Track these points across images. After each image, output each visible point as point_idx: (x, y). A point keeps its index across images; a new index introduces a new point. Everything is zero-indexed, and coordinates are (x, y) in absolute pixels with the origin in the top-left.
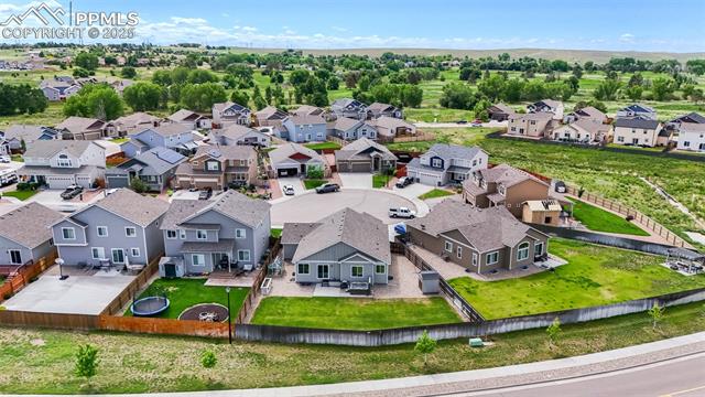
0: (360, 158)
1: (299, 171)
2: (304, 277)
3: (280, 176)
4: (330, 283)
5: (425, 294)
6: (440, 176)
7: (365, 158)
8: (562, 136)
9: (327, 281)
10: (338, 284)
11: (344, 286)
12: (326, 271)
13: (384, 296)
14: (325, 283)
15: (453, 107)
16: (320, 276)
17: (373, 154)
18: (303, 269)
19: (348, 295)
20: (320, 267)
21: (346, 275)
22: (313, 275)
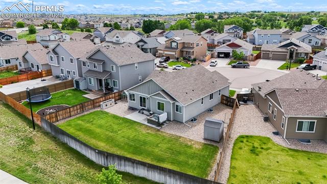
1: (231, 54)
3: (219, 57)
4: (144, 112)
5: (205, 139)
12: (145, 102)
13: (170, 131)
16: (141, 106)
17: (291, 47)
18: (132, 97)
20: (141, 98)
21: (154, 107)
22: (137, 103)
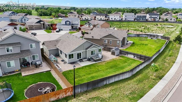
0: (37, 24)
2: (72, 60)
4: (83, 60)
5: (116, 56)
6: (70, 27)
7: (39, 24)
8: (84, 19)
9: (81, 59)
10: (86, 60)
11: (89, 60)
12: (80, 56)
14: (81, 61)
15: (43, 16)
16: (78, 58)
17: (42, 23)
18: (71, 56)
19: (94, 62)
20: (78, 54)
21: (89, 55)
22: (75, 58)
